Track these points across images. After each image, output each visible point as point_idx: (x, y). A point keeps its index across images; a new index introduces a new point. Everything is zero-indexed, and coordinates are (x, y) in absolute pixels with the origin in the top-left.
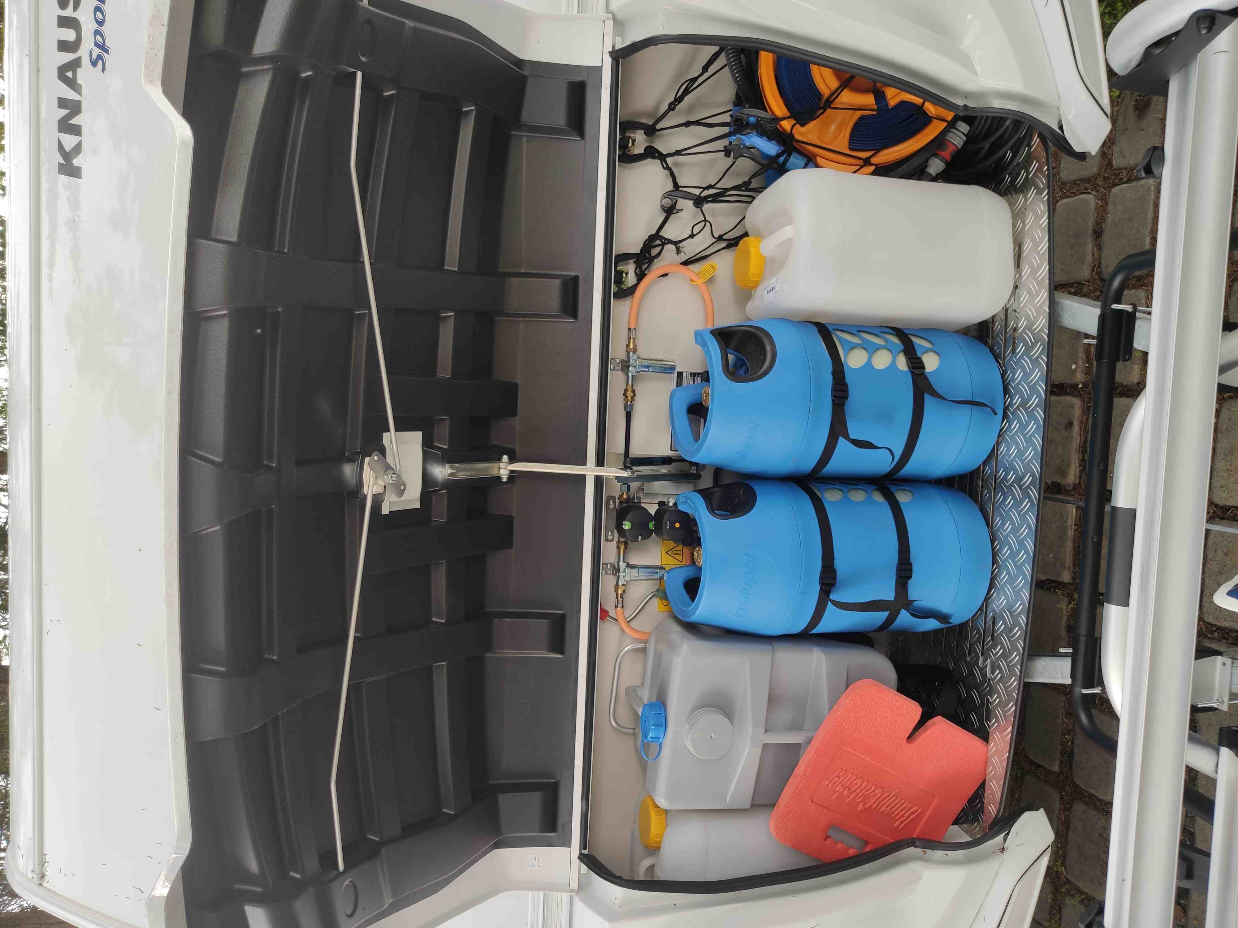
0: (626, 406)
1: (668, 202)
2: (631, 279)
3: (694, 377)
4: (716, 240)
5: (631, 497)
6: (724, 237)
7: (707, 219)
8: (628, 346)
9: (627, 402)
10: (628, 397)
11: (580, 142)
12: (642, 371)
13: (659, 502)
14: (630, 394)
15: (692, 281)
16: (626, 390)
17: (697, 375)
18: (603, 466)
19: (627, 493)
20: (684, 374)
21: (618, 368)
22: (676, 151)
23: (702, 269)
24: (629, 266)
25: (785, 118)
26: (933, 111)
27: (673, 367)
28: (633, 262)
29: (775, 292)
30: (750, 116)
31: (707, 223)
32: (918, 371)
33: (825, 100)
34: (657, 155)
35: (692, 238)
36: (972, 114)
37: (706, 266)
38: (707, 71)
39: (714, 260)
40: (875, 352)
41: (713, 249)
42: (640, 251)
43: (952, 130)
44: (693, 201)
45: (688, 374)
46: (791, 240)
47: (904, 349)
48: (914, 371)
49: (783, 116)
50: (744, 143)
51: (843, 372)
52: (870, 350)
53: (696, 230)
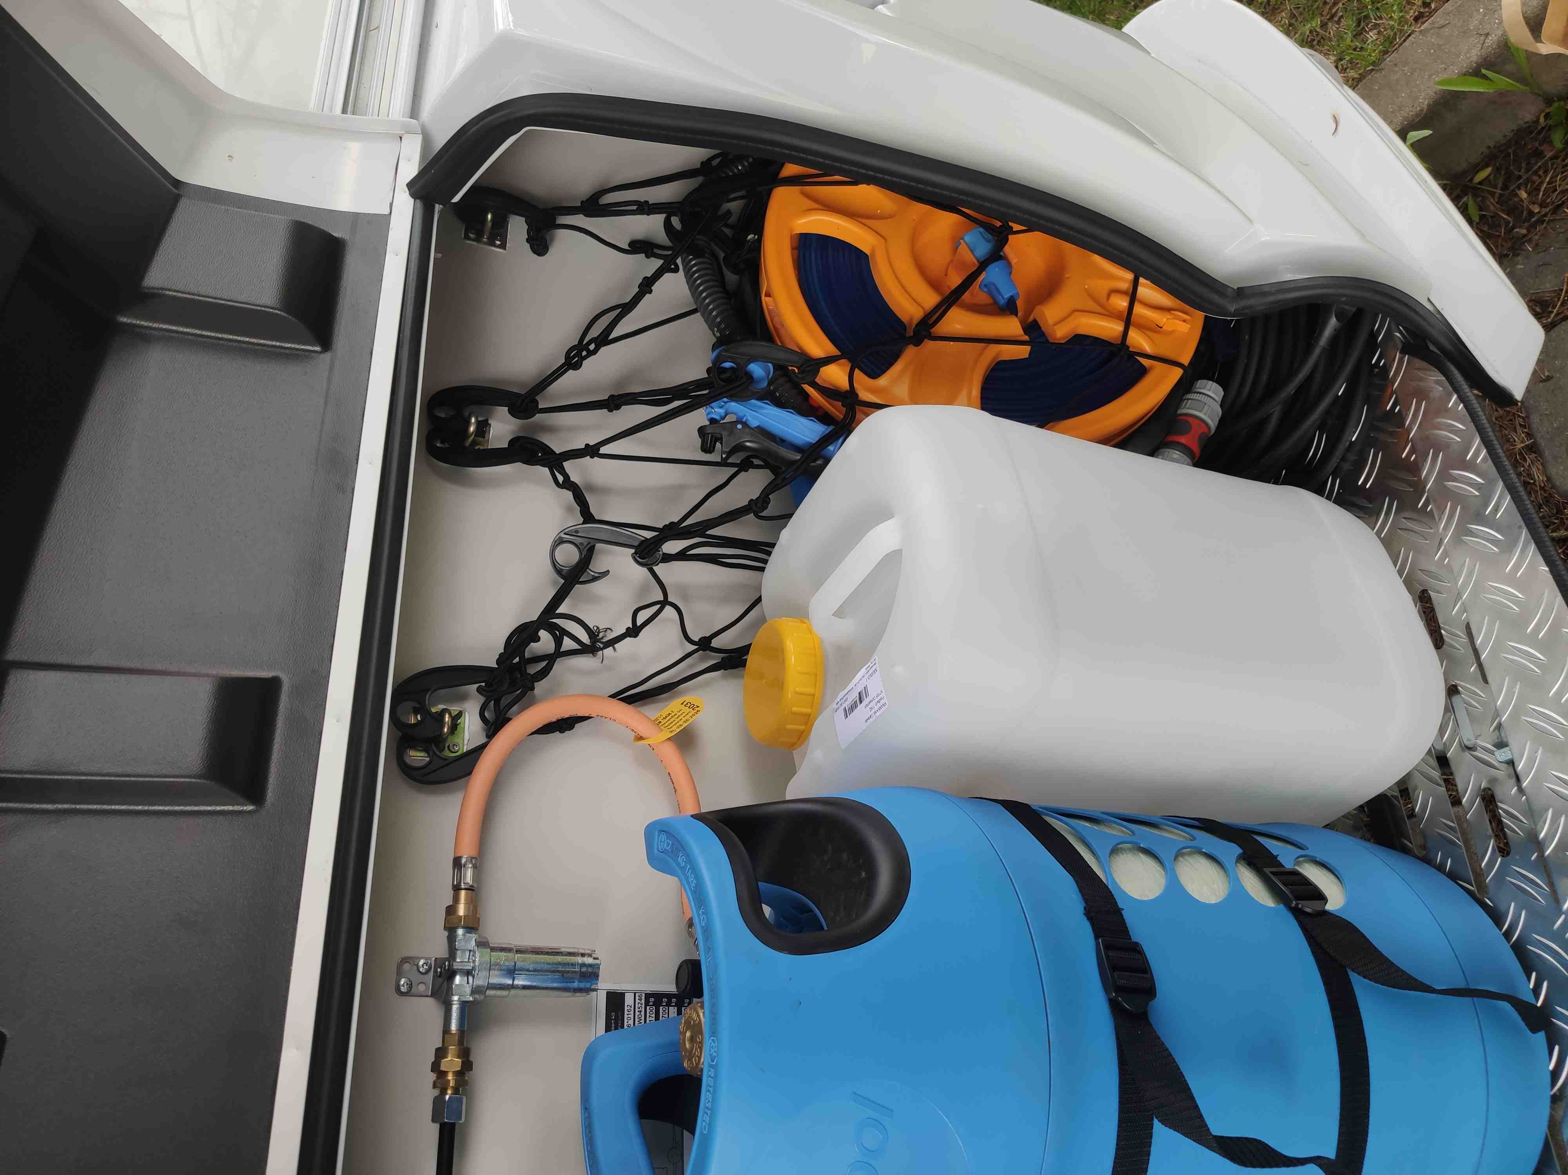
0: (438, 1107)
1: (569, 555)
3: (657, 1005)
4: (692, 648)
6: (715, 643)
7: (671, 599)
8: (451, 910)
9: (443, 1091)
10: (445, 1073)
11: (322, 356)
12: (495, 987)
14: (452, 1063)
15: (640, 738)
16: (440, 1053)
17: (665, 1000)
20: (629, 1000)
21: (422, 988)
22: (587, 445)
23: (665, 712)
24: (463, 698)
25: (829, 360)
26: (1148, 348)
27: (590, 974)
28: (478, 690)
29: (867, 705)
30: (753, 359)
31: (668, 609)
32: (1309, 907)
33: (914, 327)
34: (540, 455)
35: (635, 637)
36: (1257, 304)
37: (673, 706)
38: (650, 292)
39: (692, 694)
40: (1176, 858)
41: (691, 666)
42: (498, 662)
43: (1190, 396)
44: (633, 551)
45: (637, 998)
46: (893, 559)
47: (1244, 853)
48: (1300, 906)
49: (823, 356)
50: (744, 420)
51: (1118, 912)
52: (1162, 856)
53: (642, 618)
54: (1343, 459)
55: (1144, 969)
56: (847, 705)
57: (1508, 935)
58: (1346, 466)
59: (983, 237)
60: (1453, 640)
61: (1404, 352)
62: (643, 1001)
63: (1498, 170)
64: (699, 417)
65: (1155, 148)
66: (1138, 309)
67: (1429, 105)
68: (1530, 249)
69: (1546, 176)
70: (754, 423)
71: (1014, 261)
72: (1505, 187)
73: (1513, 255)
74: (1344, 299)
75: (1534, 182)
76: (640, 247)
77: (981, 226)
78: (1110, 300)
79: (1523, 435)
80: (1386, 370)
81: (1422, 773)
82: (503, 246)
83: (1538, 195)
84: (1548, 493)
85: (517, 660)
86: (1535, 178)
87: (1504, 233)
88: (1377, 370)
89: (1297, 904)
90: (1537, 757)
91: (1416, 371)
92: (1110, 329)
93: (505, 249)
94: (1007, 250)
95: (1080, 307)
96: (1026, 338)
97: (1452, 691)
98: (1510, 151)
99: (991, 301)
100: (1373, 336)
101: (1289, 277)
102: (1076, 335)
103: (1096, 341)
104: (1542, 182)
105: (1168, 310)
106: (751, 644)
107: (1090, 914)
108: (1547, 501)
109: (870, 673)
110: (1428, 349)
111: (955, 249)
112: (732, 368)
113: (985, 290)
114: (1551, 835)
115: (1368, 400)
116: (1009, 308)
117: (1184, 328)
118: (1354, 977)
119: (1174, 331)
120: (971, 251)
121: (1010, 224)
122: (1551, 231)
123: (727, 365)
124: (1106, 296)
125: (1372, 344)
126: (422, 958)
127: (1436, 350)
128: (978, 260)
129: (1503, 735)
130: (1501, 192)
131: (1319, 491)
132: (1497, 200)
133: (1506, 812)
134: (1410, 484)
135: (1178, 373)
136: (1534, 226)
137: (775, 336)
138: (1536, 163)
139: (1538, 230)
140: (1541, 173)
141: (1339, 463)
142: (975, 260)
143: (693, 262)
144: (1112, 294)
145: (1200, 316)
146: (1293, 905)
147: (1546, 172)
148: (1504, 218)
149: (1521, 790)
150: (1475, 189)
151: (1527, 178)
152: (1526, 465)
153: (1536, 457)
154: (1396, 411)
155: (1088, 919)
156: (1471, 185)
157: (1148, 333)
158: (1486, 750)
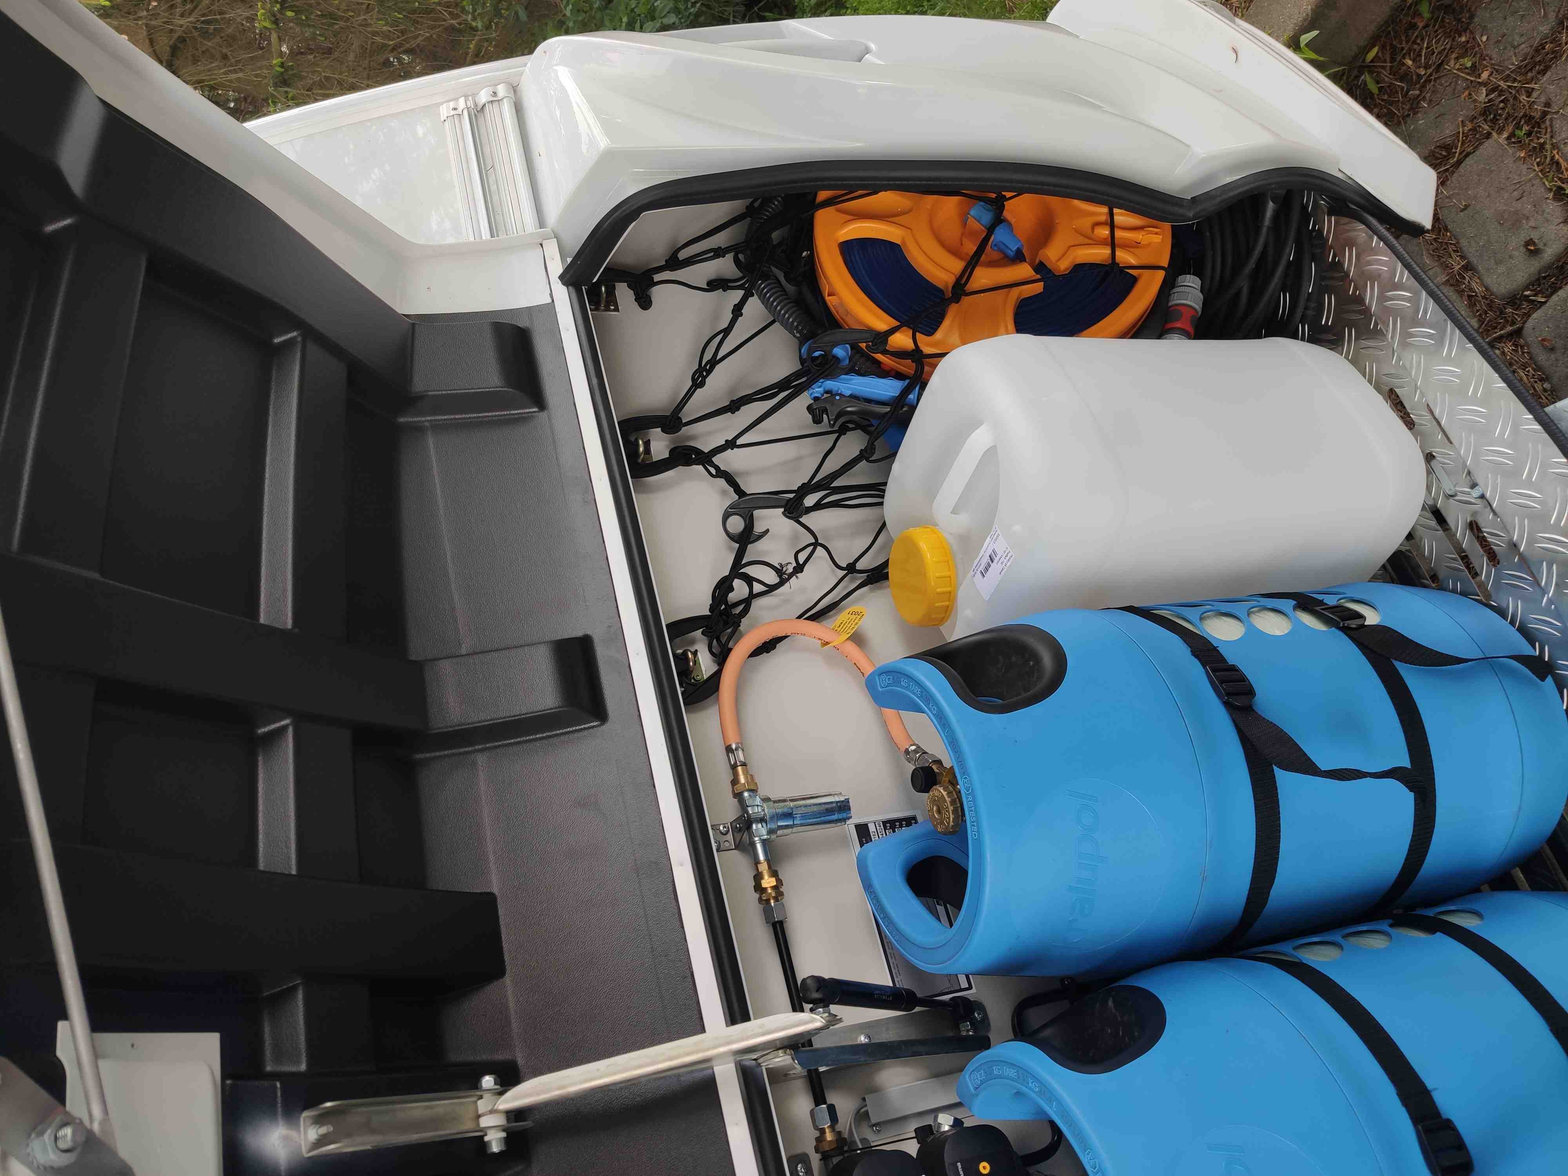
0: (767, 912)
1: (736, 524)
2: (705, 664)
3: (893, 828)
4: (842, 573)
5: (846, 1136)
6: (859, 566)
7: (819, 540)
8: (735, 782)
9: (768, 902)
10: (765, 890)
11: (540, 414)
12: (781, 827)
13: (916, 1130)
14: (768, 883)
15: (827, 643)
16: (757, 878)
17: (897, 824)
18: (748, 1019)
19: (832, 1127)
20: (872, 828)
21: (727, 844)
22: (727, 441)
23: (838, 623)
24: (693, 642)
25: (893, 331)
26: (1133, 261)
27: (844, 807)
28: (703, 633)
29: (998, 562)
30: (836, 344)
31: (819, 548)
32: (1353, 624)
33: (950, 289)
34: (694, 456)
35: (802, 572)
36: (1210, 206)
37: (841, 617)
38: (741, 315)
39: (852, 606)
40: (1248, 615)
41: (845, 587)
42: (710, 610)
43: (1175, 290)
44: (782, 510)
45: (877, 826)
46: (991, 453)
47: (1298, 603)
48: (1346, 625)
49: (888, 329)
50: (839, 392)
51: (1215, 649)
52: (1238, 614)
53: (802, 557)
54: (1306, 308)
55: (1243, 679)
56: (982, 568)
57: (1512, 623)
58: (1310, 313)
59: (984, 208)
60: (1420, 419)
61: (1330, 214)
62: (882, 827)
63: (1383, 48)
64: (804, 400)
65: (1104, 110)
66: (1119, 234)
67: (1312, 9)
68: (1426, 106)
69: (1423, 43)
70: (848, 393)
71: (1013, 220)
72: (1393, 60)
73: (1414, 114)
74: (1273, 186)
75: (1415, 50)
76: (717, 284)
77: (981, 200)
78: (1095, 233)
79: (1458, 258)
80: (1321, 231)
81: (1421, 525)
82: (617, 309)
83: (1421, 60)
84: (1489, 300)
85: (723, 607)
86: (1416, 46)
87: (1402, 98)
88: (1314, 233)
89: (1344, 624)
90: (1498, 484)
91: (1342, 226)
92: (1099, 254)
93: (619, 311)
94: (1006, 214)
95: (1072, 243)
96: (1039, 276)
97: (1429, 457)
98: (1390, 29)
99: (1002, 256)
100: (1304, 208)
101: (1229, 180)
102: (1076, 265)
103: (1093, 266)
104: (1421, 49)
105: (1140, 228)
106: (888, 560)
107: (1196, 654)
108: (1491, 307)
109: (993, 540)
110: (1349, 207)
111: (964, 224)
112: (821, 355)
113: (996, 248)
114: (1521, 536)
115: (1313, 258)
116: (1019, 257)
117: (1157, 239)
118: (1398, 665)
119: (1150, 243)
120: (978, 221)
121: (1003, 193)
122: (1439, 86)
123: (817, 354)
124: (1090, 230)
125: (1305, 216)
126: (720, 824)
127: (1354, 207)
128: (985, 227)
129: (1473, 478)
130: (1391, 64)
131: (1294, 336)
132: (1389, 72)
133: (1488, 533)
134: (1360, 312)
135: (1161, 274)
136: (1423, 86)
137: (844, 324)
138: (1413, 33)
139: (1428, 88)
140: (1419, 41)
141: (1303, 312)
142: (983, 228)
143: (763, 286)
144: (1095, 227)
145: (1167, 226)
146: (1341, 625)
147: (1422, 40)
148: (1399, 86)
149: (1495, 513)
150: (1369, 67)
151: (1409, 48)
152: (1466, 282)
153: (1472, 274)
154: (1337, 260)
155: (1195, 657)
156: (1365, 64)
157: (1131, 250)
158: (1463, 492)
